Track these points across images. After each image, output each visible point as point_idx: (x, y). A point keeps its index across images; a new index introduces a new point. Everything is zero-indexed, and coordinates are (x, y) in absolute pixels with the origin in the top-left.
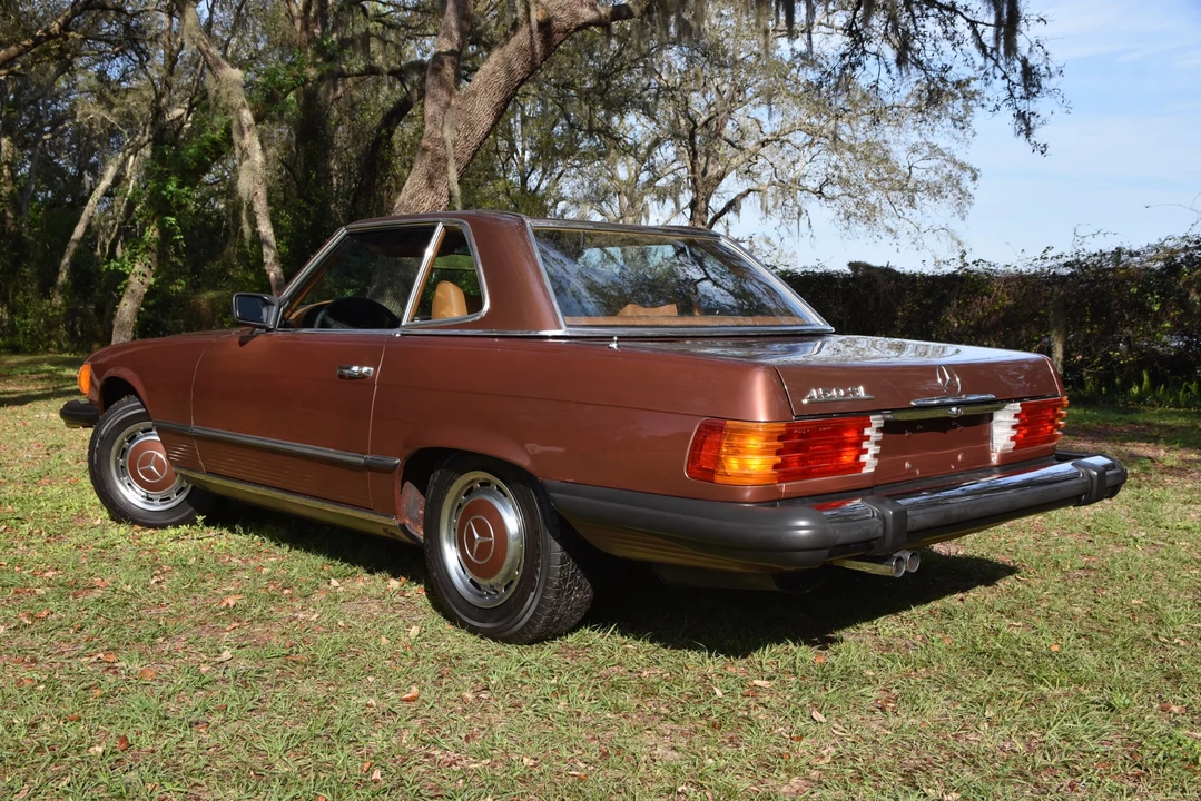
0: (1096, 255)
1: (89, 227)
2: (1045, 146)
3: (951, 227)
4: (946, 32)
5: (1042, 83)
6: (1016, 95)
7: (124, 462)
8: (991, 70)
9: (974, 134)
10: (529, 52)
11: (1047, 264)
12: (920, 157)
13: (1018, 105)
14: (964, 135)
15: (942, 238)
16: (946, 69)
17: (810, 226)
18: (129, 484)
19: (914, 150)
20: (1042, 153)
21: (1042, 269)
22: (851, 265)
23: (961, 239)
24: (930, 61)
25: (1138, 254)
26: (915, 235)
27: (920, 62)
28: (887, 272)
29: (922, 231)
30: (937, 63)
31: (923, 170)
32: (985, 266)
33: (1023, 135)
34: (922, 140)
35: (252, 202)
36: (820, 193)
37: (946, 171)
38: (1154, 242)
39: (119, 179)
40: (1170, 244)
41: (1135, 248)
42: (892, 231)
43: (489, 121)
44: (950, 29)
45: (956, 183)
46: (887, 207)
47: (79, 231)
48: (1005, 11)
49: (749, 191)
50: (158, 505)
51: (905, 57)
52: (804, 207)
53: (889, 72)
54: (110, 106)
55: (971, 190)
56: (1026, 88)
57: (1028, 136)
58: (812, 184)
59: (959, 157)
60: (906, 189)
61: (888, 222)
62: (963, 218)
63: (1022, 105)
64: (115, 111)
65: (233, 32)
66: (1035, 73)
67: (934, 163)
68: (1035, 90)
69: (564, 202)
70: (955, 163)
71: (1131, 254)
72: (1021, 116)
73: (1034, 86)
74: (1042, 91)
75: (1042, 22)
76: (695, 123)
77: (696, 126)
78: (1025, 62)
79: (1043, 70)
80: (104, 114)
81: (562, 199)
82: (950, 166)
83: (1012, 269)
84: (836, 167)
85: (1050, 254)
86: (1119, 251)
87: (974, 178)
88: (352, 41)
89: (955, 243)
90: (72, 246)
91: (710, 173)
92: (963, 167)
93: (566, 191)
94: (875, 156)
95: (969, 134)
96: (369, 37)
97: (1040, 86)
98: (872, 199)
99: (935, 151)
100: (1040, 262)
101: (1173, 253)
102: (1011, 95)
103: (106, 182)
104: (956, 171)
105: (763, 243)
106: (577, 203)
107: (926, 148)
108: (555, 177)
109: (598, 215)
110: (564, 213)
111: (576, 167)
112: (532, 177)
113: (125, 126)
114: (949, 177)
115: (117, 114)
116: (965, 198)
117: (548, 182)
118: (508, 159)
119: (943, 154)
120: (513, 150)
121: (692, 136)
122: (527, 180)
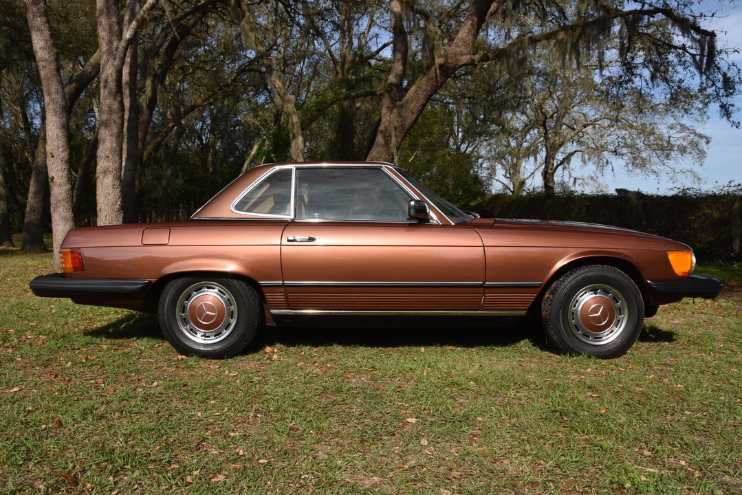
2: (739, 123)
3: (694, 170)
4: (680, 61)
5: (736, 87)
6: (721, 95)
8: (705, 81)
9: (708, 118)
10: (434, 80)
11: (731, 190)
12: (675, 131)
13: (722, 100)
14: (703, 118)
15: (689, 176)
16: (681, 81)
17: (613, 170)
19: (671, 127)
20: (737, 127)
21: (728, 192)
22: (617, 190)
24: (671, 77)
26: (671, 175)
27: (665, 78)
28: (639, 194)
29: (676, 172)
30: (676, 78)
31: (677, 137)
32: (694, 190)
33: (725, 118)
34: (676, 122)
36: (615, 152)
37: (690, 139)
42: (655, 172)
43: (414, 116)
44: (683, 59)
45: (696, 146)
46: (655, 159)
48: (706, 48)
49: (575, 151)
51: (656, 76)
52: (609, 160)
53: (647, 84)
54: (257, 118)
55: (705, 149)
56: (726, 90)
57: (728, 118)
58: (611, 147)
59: (698, 131)
60: (665, 149)
61: (654, 167)
62: (701, 165)
63: (724, 100)
65: (313, 78)
66: (732, 81)
67: (683, 134)
68: (731, 91)
69: (481, 159)
70: (696, 134)
72: (723, 106)
73: (731, 89)
74: (736, 91)
75: (735, 53)
76: (545, 116)
77: (546, 118)
78: (725, 75)
79: (736, 79)
80: (253, 120)
81: (482, 157)
82: (692, 136)
83: (710, 193)
84: (623, 138)
85: (732, 184)
87: (708, 142)
89: (696, 179)
91: (555, 142)
92: (700, 136)
93: (483, 152)
94: (646, 131)
95: (705, 118)
97: (735, 89)
98: (644, 155)
99: (683, 127)
100: (727, 188)
102: (718, 94)
103: (254, 152)
104: (696, 139)
105: (590, 180)
106: (489, 159)
107: (679, 126)
108: (474, 146)
109: (500, 166)
110: (481, 164)
111: (486, 140)
112: (462, 147)
113: (263, 126)
114: (692, 142)
115: (259, 120)
116: (702, 154)
117: (471, 149)
118: (450, 137)
119: (689, 130)
120: (452, 133)
121: (545, 122)
122: (458, 148)
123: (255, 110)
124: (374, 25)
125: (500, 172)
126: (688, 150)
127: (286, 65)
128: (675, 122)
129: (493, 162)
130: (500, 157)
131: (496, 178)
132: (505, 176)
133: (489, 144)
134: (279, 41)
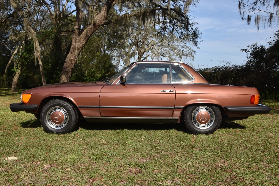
0: (203, 69)
1: (12, 61)
2: (199, 48)
3: (191, 63)
5: (198, 36)
7: (50, 118)
18: (51, 123)
19: (183, 47)
23: (193, 65)
25: (211, 69)
27: (177, 31)
31: (185, 51)
33: (196, 46)
35: (37, 58)
36: (163, 56)
37: (189, 51)
38: (213, 67)
39: (18, 52)
40: (216, 67)
41: (210, 68)
43: (84, 43)
45: (191, 54)
46: (177, 58)
47: (10, 62)
48: (186, 23)
49: (149, 55)
50: (59, 128)
51: (174, 30)
54: (16, 37)
58: (161, 54)
59: (192, 49)
60: (181, 55)
64: (17, 37)
65: (43, 21)
66: (196, 34)
67: (187, 50)
71: (209, 69)
72: (194, 42)
73: (196, 36)
75: (197, 24)
76: (138, 41)
78: (194, 31)
79: (198, 33)
80: (15, 38)
81: (114, 56)
82: (190, 50)
84: (166, 51)
86: (207, 68)
87: (195, 53)
88: (64, 25)
90: (8, 65)
91: (142, 51)
92: (193, 51)
93: (115, 54)
94: (174, 48)
96: (68, 24)
98: (173, 57)
99: (187, 47)
101: (216, 69)
102: (193, 38)
103: (16, 52)
104: (191, 51)
107: (185, 47)
108: (111, 52)
109: (122, 60)
110: (114, 59)
111: (116, 50)
112: (106, 52)
113: (19, 40)
114: (189, 53)
115: (18, 38)
116: (193, 57)
117: (110, 53)
118: (101, 48)
119: (189, 48)
120: (102, 46)
121: (137, 44)
122: (105, 52)
123: (16, 33)
124: (69, 1)
125: (122, 62)
126: (189, 55)
127: (30, 15)
128: (184, 45)
129: (118, 58)
130: (121, 56)
131: (120, 64)
132: (123, 63)
133: (117, 51)
134: (27, 5)
